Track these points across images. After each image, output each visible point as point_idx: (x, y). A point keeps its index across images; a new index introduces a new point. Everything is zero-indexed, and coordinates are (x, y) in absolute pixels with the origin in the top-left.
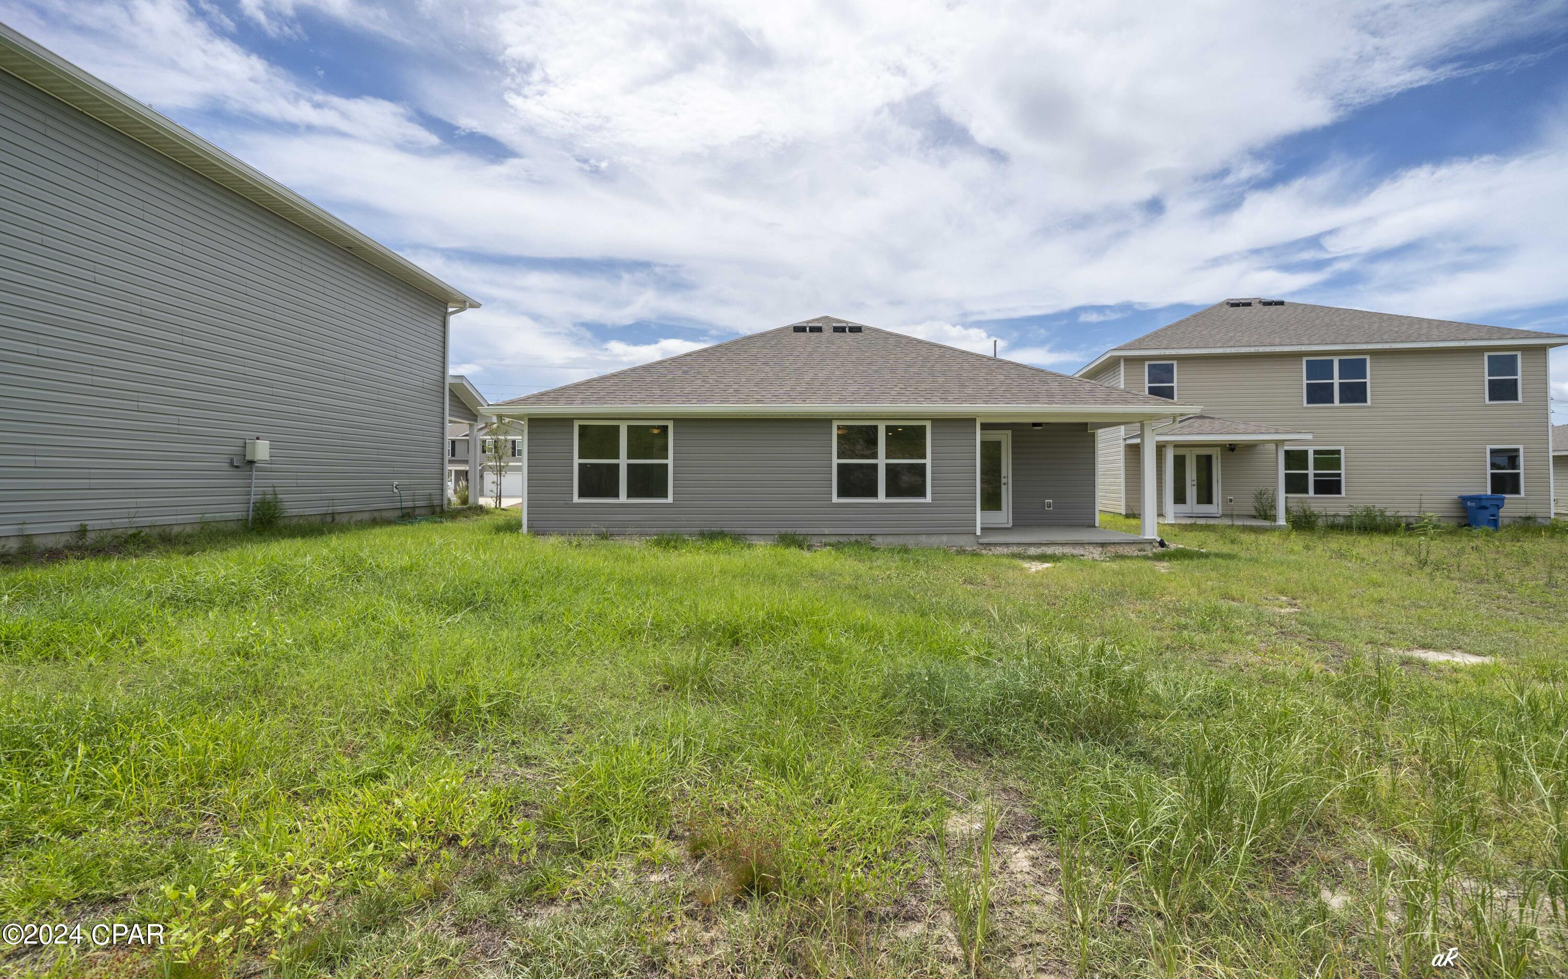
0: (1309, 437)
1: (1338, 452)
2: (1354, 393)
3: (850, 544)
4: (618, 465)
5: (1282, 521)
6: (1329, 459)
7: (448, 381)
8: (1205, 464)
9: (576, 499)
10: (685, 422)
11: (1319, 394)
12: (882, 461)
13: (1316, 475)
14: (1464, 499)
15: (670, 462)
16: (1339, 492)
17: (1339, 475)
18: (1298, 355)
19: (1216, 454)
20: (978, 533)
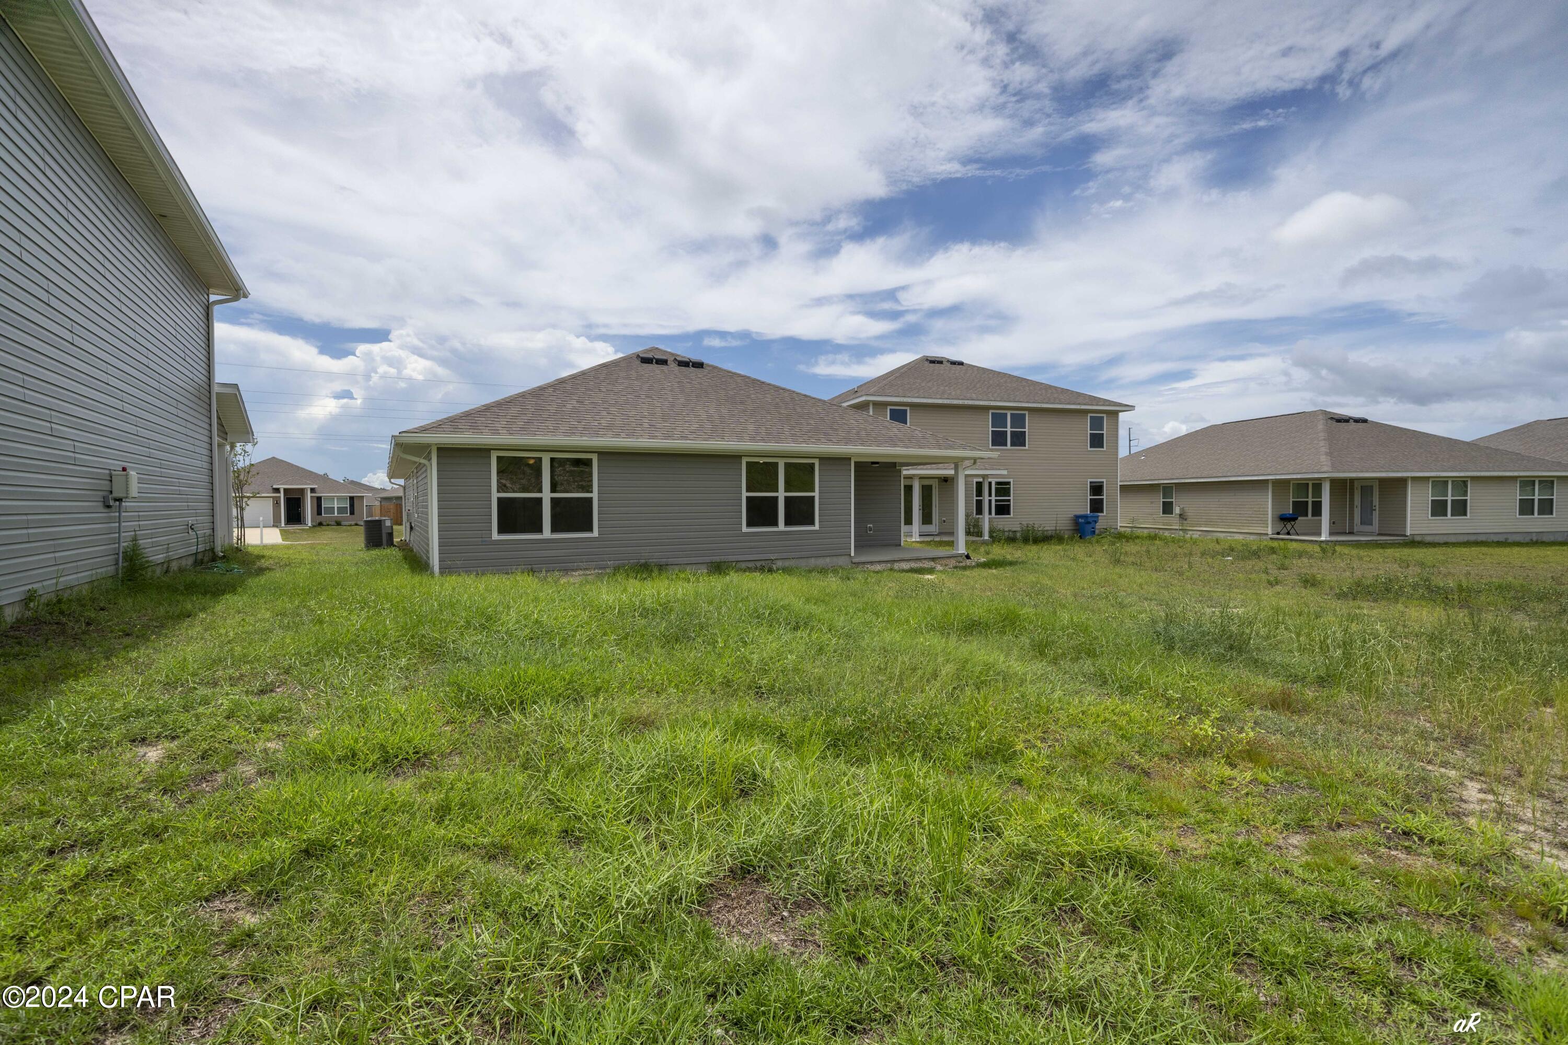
0: (1005, 472)
1: (1008, 483)
2: (1019, 439)
3: (756, 569)
4: (541, 499)
5: (986, 537)
6: (1003, 489)
7: (216, 389)
8: (927, 492)
9: (495, 536)
10: (608, 455)
11: (999, 439)
12: (781, 494)
13: (996, 501)
14: (1077, 517)
15: (595, 495)
16: (1009, 514)
17: (1009, 501)
18: (986, 408)
19: (935, 484)
20: (852, 554)
